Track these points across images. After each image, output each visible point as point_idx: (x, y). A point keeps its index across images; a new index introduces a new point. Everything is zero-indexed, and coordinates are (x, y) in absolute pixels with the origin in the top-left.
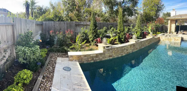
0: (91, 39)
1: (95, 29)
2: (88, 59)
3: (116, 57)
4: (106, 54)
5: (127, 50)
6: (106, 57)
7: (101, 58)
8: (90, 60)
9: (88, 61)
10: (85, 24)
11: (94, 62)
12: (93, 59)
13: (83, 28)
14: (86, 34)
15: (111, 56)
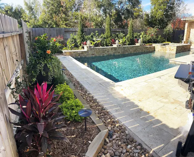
0: (79, 43)
1: (82, 34)
2: (76, 55)
3: (98, 55)
4: (89, 53)
5: (108, 51)
6: (89, 55)
7: (85, 55)
8: (77, 55)
9: (76, 56)
10: (74, 30)
11: (80, 57)
12: (79, 55)
13: (72, 34)
14: (75, 40)
15: (93, 55)
